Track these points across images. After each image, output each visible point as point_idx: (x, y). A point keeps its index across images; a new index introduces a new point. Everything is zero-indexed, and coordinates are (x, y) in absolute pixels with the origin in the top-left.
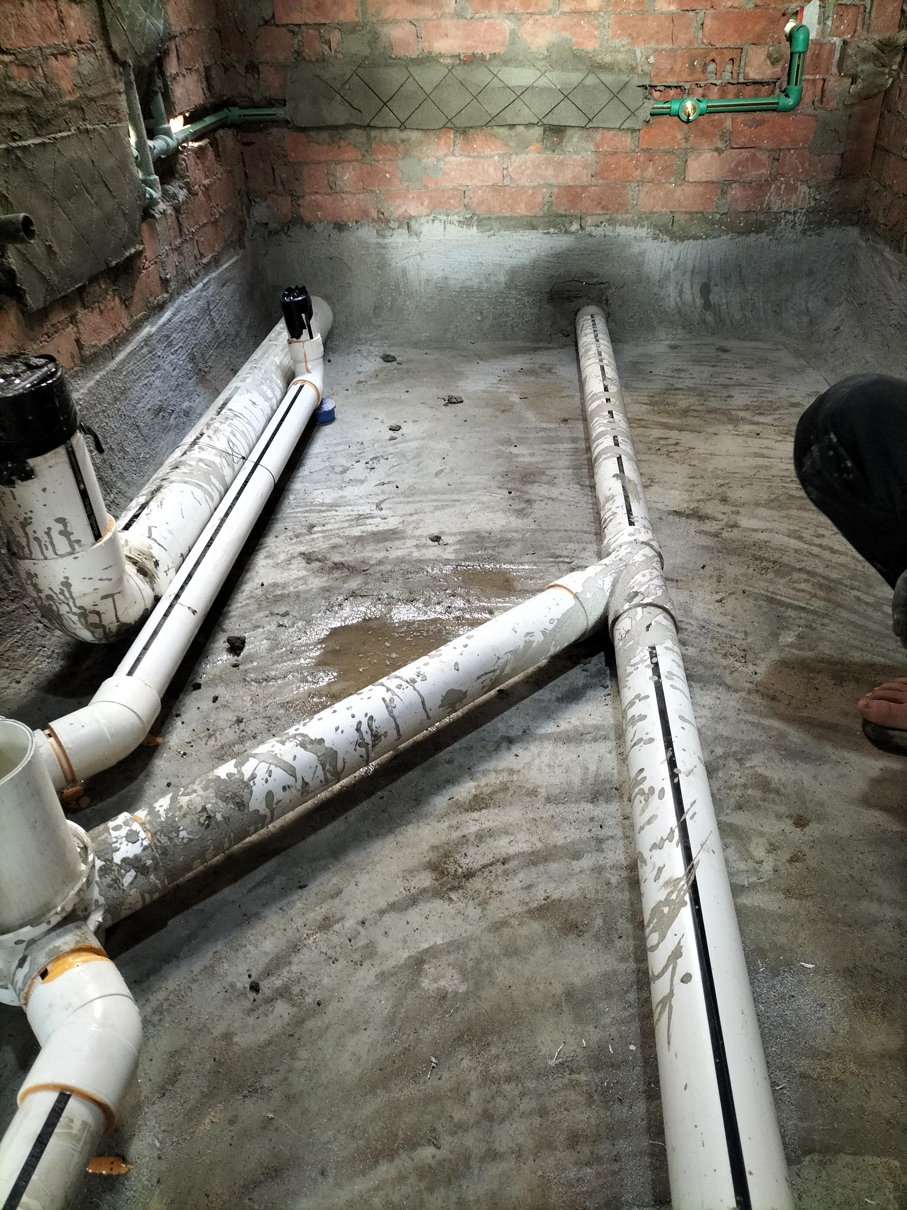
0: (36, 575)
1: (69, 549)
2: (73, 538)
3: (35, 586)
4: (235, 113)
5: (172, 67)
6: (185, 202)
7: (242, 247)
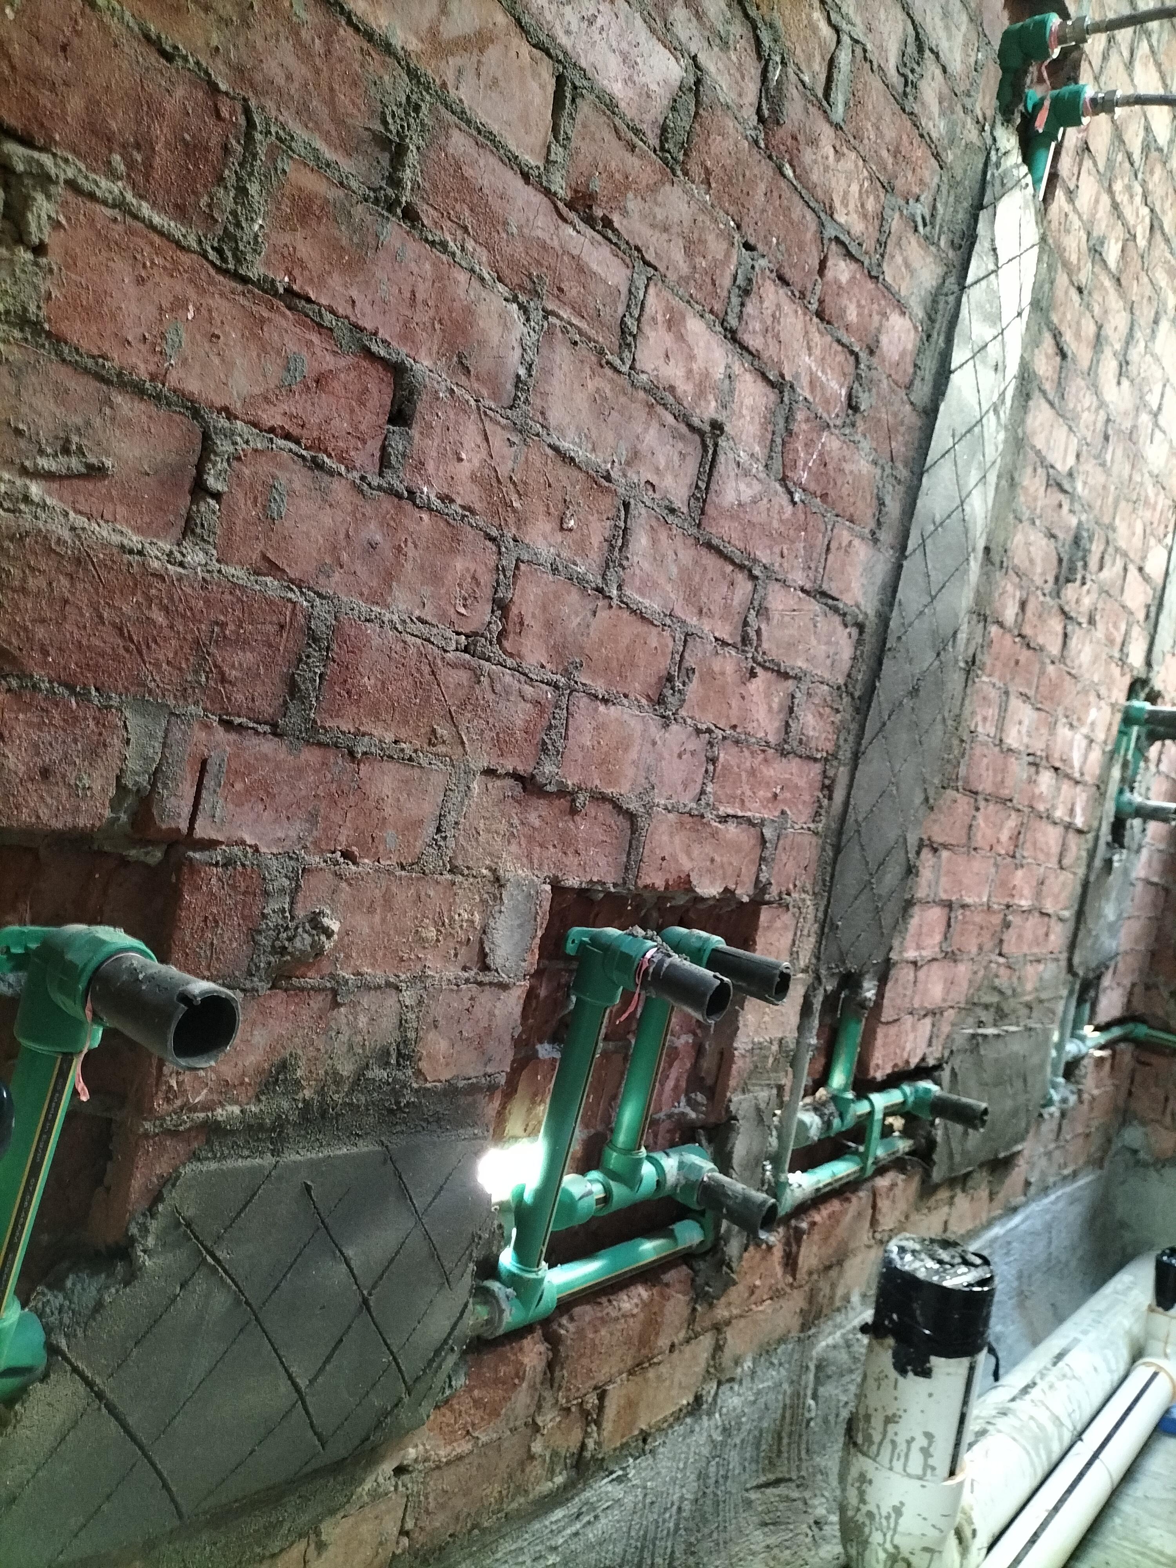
0: (870, 1482)
1: (920, 1472)
2: (931, 1461)
3: (862, 1494)
4: (1142, 1030)
5: (1106, 981)
6: (1073, 1108)
7: (1101, 1167)
